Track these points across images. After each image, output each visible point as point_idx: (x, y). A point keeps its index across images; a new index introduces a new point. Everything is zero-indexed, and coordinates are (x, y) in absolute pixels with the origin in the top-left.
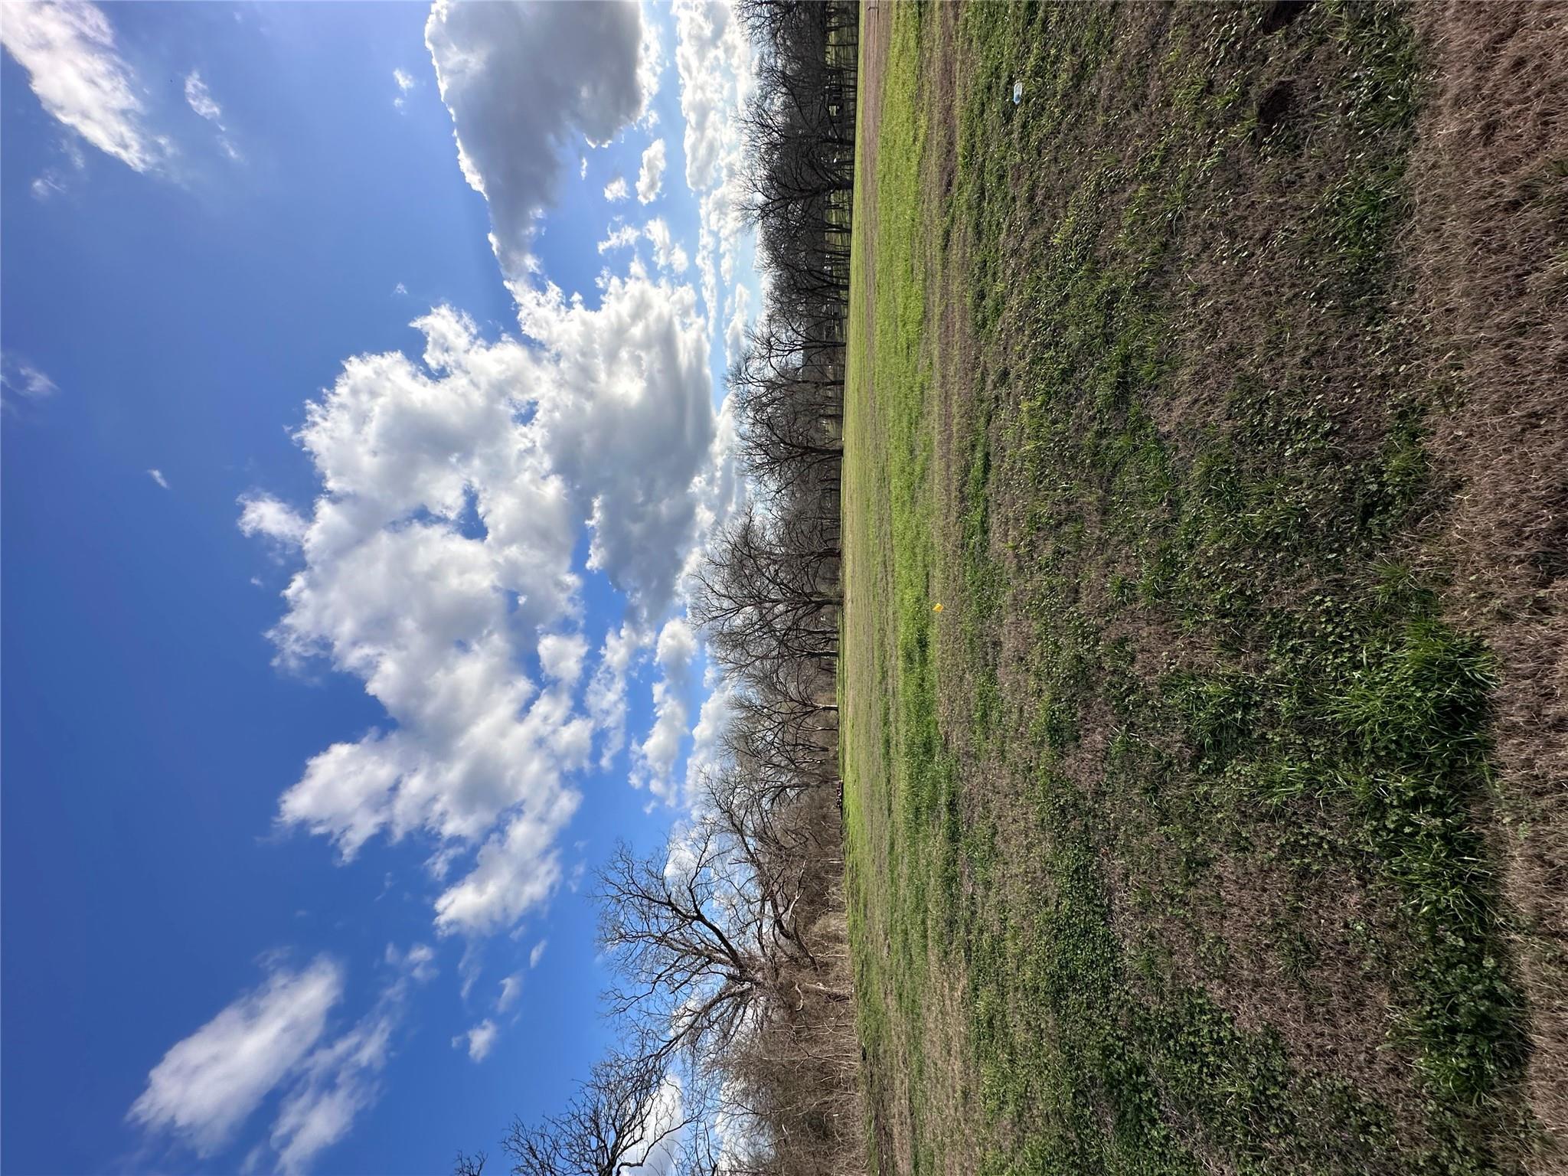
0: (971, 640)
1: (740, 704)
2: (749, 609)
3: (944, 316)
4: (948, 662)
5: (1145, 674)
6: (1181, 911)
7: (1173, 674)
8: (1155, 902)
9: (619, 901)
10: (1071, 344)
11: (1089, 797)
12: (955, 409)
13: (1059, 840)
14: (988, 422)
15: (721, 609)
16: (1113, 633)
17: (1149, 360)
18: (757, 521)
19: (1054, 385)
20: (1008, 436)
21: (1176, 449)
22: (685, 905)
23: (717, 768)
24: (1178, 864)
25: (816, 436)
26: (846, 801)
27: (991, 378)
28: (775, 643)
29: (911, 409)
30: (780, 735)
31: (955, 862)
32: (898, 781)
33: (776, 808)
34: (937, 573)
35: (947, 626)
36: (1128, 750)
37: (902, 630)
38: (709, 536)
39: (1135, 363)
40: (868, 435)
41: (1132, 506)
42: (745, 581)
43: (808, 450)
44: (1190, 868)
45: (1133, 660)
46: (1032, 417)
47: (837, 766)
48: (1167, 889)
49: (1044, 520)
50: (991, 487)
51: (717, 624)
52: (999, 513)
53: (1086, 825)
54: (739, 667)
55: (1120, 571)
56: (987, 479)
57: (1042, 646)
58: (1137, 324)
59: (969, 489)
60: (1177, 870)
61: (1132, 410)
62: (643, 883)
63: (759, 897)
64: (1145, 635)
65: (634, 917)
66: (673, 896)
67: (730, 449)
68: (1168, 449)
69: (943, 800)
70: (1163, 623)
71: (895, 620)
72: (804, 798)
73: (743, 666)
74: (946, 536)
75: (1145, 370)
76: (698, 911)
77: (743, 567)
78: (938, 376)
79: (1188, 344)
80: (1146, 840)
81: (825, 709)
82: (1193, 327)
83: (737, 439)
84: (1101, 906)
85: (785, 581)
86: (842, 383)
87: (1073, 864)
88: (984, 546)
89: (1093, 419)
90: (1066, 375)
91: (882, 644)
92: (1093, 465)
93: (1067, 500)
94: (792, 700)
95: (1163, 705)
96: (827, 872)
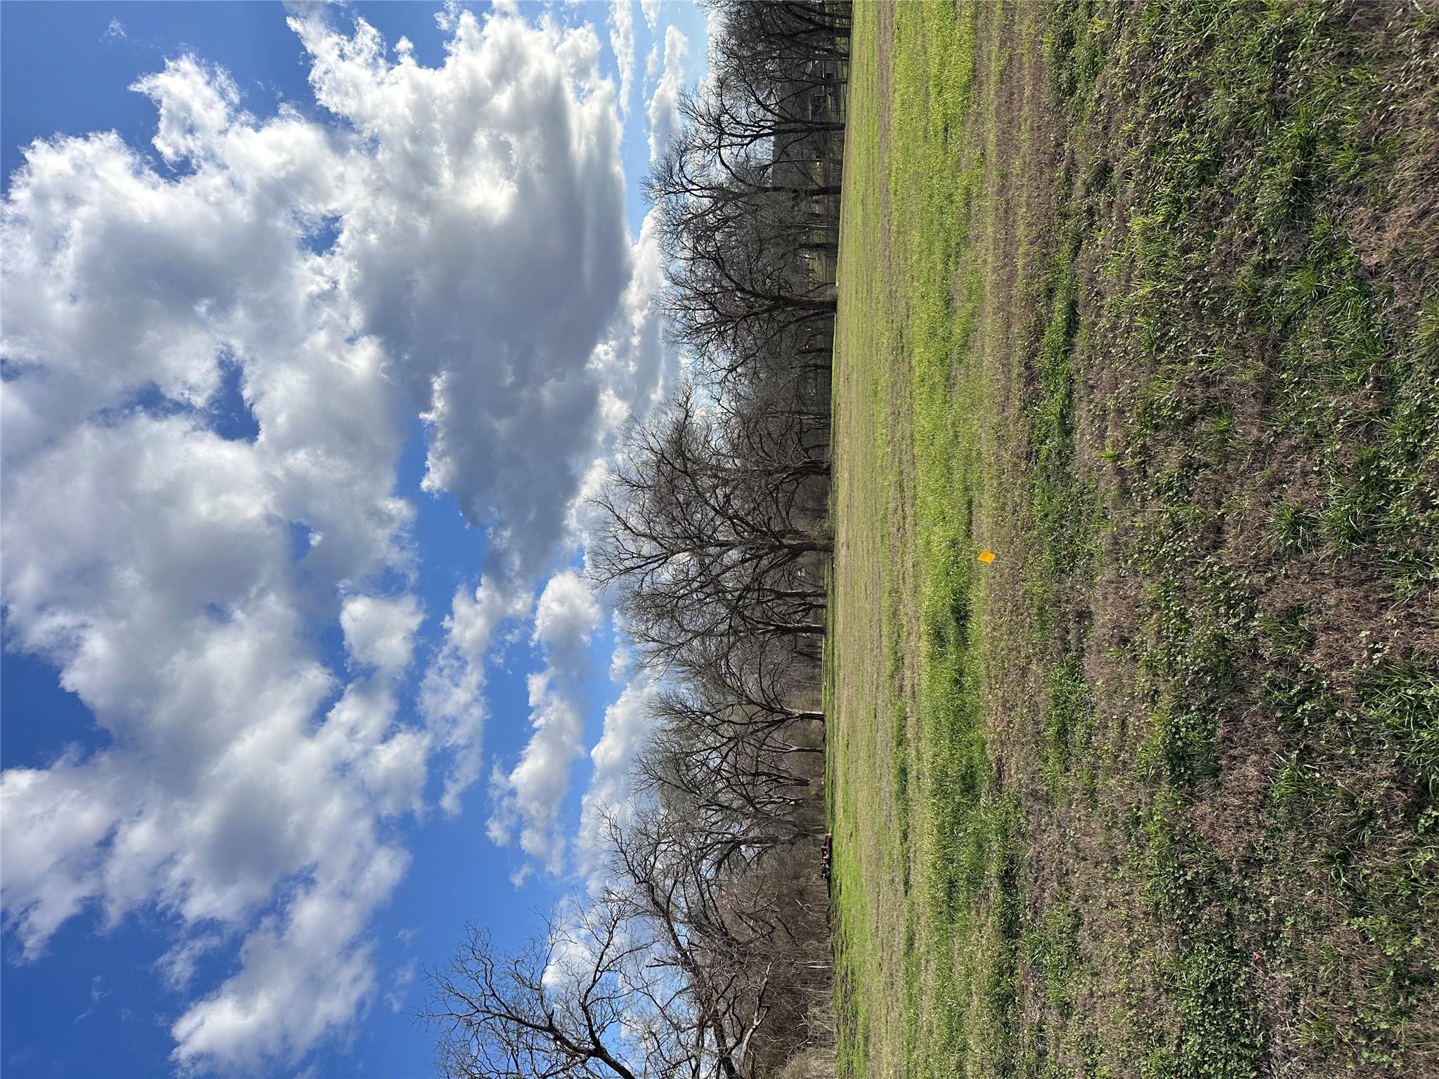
0: (1041, 609)
1: (669, 707)
2: (683, 557)
3: (1005, 76)
4: (1002, 644)
5: (1332, 667)
6: (1385, 1058)
7: (1377, 668)
8: (1341, 1041)
9: (470, 1024)
10: (1215, 120)
11: (1235, 868)
12: (1021, 231)
13: (1184, 940)
14: (1076, 250)
15: (639, 556)
16: (1279, 599)
17: (1346, 145)
18: (698, 416)
19: (1187, 187)
20: (1109, 273)
21: (1390, 294)
22: (576, 1032)
23: (630, 810)
24: (1381, 980)
25: (794, 279)
26: (836, 867)
27: (1082, 177)
28: (723, 611)
29: (948, 231)
30: (731, 758)
31: (1012, 970)
32: (921, 836)
33: (723, 876)
34: (986, 500)
35: (1000, 584)
36: (1301, 792)
37: (927, 590)
38: (620, 440)
39: (1322, 150)
40: (877, 276)
41: (1314, 389)
42: (677, 513)
43: (780, 302)
44: (1401, 987)
45: (1311, 644)
46: (1149, 240)
47: (822, 811)
48: (1361, 1020)
49: (1165, 412)
50: (1078, 357)
51: (632, 579)
52: (1091, 402)
53: (1229, 914)
54: (667, 648)
55: (1292, 497)
56: (1073, 345)
57: (1159, 619)
58: (1328, 86)
59: (1042, 362)
60: (1379, 989)
61: (1318, 229)
62: (509, 994)
63: (695, 1021)
64: (1332, 602)
65: (494, 1049)
66: (557, 1018)
67: (655, 300)
68: (1376, 294)
69: (993, 869)
70: (1362, 583)
71: (916, 577)
72: (769, 862)
73: (671, 647)
74: (1001, 440)
75: (1339, 161)
76: (596, 1042)
77: (673, 490)
78: (994, 177)
79: (1413, 118)
80: (1328, 940)
81: (803, 717)
82: (1422, 89)
83: (667, 283)
84: (1252, 1046)
85: (741, 513)
86: (837, 190)
87: (1207, 977)
88: (1065, 456)
89: (1249, 244)
90: (1207, 171)
91: (895, 614)
92: (1250, 321)
93: (1204, 379)
94: (750, 702)
95: (1361, 719)
96: (805, 983)
